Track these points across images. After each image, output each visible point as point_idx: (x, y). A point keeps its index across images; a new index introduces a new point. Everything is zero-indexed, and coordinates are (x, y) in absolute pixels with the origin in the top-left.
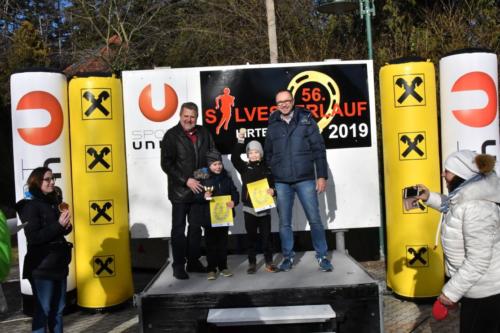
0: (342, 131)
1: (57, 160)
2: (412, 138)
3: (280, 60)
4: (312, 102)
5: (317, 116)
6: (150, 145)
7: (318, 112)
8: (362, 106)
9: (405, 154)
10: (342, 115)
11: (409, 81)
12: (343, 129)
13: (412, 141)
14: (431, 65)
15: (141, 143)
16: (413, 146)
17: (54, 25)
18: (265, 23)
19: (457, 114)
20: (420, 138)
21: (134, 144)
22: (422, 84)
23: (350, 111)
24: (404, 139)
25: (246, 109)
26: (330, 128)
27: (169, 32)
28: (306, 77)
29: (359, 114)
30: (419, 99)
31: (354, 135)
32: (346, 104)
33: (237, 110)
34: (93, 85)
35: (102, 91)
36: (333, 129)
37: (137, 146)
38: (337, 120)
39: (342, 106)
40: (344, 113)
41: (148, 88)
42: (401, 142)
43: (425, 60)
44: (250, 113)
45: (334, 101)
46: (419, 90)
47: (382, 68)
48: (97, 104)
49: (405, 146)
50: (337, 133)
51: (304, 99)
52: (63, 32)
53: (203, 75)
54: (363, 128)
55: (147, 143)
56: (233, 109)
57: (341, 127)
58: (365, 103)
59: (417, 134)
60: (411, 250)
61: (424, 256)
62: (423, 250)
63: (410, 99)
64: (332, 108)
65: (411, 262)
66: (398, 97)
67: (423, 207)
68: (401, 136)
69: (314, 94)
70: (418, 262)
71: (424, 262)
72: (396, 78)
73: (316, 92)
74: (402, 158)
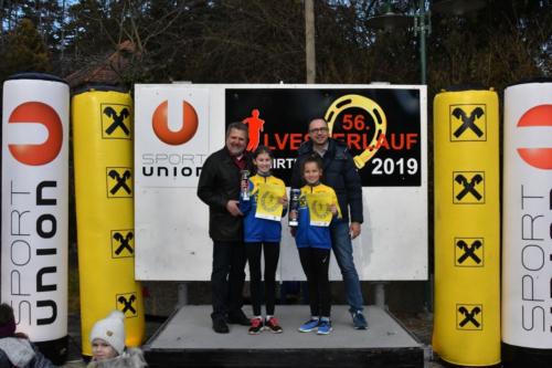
0: (387, 166)
1: (53, 184)
2: (469, 178)
3: (318, 81)
4: (353, 130)
5: (359, 148)
6: (163, 172)
7: (361, 143)
8: (412, 138)
9: (460, 196)
10: (388, 148)
11: (468, 112)
12: (389, 163)
13: (469, 181)
14: (495, 94)
15: (152, 169)
16: (469, 188)
17: (57, 25)
18: (303, 36)
19: (523, 153)
20: (478, 179)
21: (144, 169)
22: (483, 117)
23: (398, 143)
24: (460, 179)
25: (277, 135)
26: (374, 161)
27: (191, 40)
28: (349, 101)
29: (408, 148)
30: (479, 133)
31: (402, 172)
32: (393, 135)
33: (266, 136)
35: (123, 108)
36: (377, 163)
37: (148, 172)
38: (382, 154)
39: (388, 137)
40: (390, 145)
41: (164, 105)
42: (456, 183)
43: (488, 89)
44: (282, 139)
45: (380, 131)
47: (437, 96)
48: (119, 122)
49: (460, 188)
50: (382, 169)
51: (345, 127)
52: (66, 34)
53: (228, 92)
54: (412, 164)
55: (159, 169)
56: (262, 134)
57: (386, 161)
58: (416, 135)
59: (474, 174)
60: (462, 310)
61: (477, 317)
62: (477, 310)
63: (469, 133)
64: (377, 139)
65: (463, 324)
66: (454, 130)
67: (478, 260)
68: (456, 175)
69: (356, 122)
70: (470, 324)
71: (477, 324)
72: (453, 108)
73: (359, 119)
74: (456, 200)
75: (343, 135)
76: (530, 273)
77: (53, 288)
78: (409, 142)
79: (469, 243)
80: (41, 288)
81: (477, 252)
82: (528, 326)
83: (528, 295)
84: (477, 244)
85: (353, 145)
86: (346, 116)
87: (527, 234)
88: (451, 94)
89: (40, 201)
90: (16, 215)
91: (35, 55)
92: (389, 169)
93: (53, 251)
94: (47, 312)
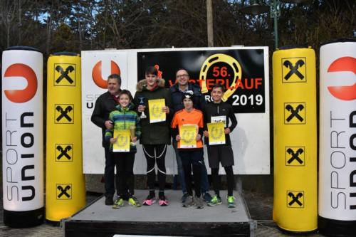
0: (242, 100)
1: (31, 114)
2: (295, 107)
4: (220, 77)
7: (225, 85)
8: (259, 81)
9: (289, 119)
10: (243, 88)
11: (294, 62)
12: (244, 98)
13: (295, 109)
14: (312, 51)
15: (93, 104)
16: (295, 114)
19: (331, 89)
20: (301, 107)
21: (88, 104)
22: (304, 66)
23: (249, 85)
24: (289, 108)
25: (170, 81)
26: (234, 97)
28: (217, 58)
29: (256, 87)
30: (301, 77)
31: (252, 104)
32: (246, 80)
36: (236, 98)
37: (90, 105)
38: (239, 92)
39: (243, 81)
40: (244, 86)
41: (99, 64)
42: (286, 110)
43: (307, 47)
45: (237, 77)
47: (274, 53)
48: (65, 75)
49: (289, 113)
50: (239, 102)
51: (214, 75)
53: (139, 55)
54: (259, 98)
57: (242, 96)
58: (261, 79)
59: (298, 104)
60: (291, 194)
61: (300, 199)
62: (300, 195)
63: (294, 77)
64: (236, 82)
65: (291, 204)
66: (285, 75)
67: (301, 162)
68: (286, 105)
69: (222, 71)
70: (295, 204)
71: (300, 204)
72: (284, 61)
73: (224, 69)
74: (286, 122)
75: (213, 80)
76: (336, 170)
77: (32, 178)
78: (257, 84)
79: (295, 151)
80: (24, 178)
81: (300, 156)
82: (335, 205)
83: (335, 185)
86: (215, 68)
87: (334, 144)
88: (282, 51)
89: (23, 125)
90: (9, 134)
92: (244, 102)
93: (32, 156)
94: (28, 193)
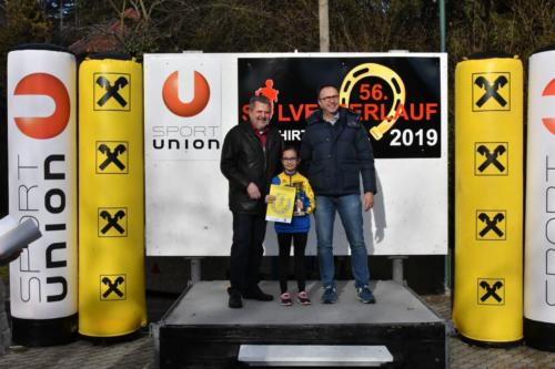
0: (406, 137)
1: (61, 158)
2: (492, 149)
3: (332, 49)
4: (371, 100)
5: (376, 118)
6: (174, 144)
7: (378, 113)
8: (432, 108)
9: (482, 168)
10: (407, 118)
11: (491, 80)
12: (408, 134)
13: (492, 152)
14: (519, 62)
15: (163, 141)
16: (492, 159)
19: (548, 123)
20: (501, 150)
21: (155, 141)
22: (507, 86)
23: (417, 114)
24: (482, 150)
25: (291, 106)
26: (392, 133)
27: (198, 8)
28: (366, 70)
29: (428, 118)
30: (502, 102)
31: (421, 143)
32: (412, 106)
33: (280, 107)
34: (108, 68)
35: (118, 76)
36: (396, 134)
37: (159, 144)
38: (401, 124)
39: (407, 107)
40: (409, 116)
41: (175, 75)
42: (478, 154)
43: (512, 57)
44: (297, 110)
45: (399, 101)
46: (502, 91)
47: (459, 64)
48: (113, 92)
49: (482, 159)
50: (400, 140)
51: (362, 97)
52: (65, 2)
53: (241, 62)
54: (432, 135)
55: (170, 141)
56: (276, 105)
57: (405, 132)
58: (435, 105)
59: (497, 145)
60: (484, 284)
61: (499, 292)
63: (491, 103)
64: (396, 109)
65: (484, 299)
66: (477, 99)
67: (500, 233)
68: (478, 146)
69: (374, 91)
70: (491, 299)
71: (499, 299)
72: (476, 77)
73: (377, 88)
74: (478, 172)
75: (360, 105)
77: (63, 264)
78: (429, 112)
79: (492, 216)
80: (50, 264)
81: (500, 225)
82: (552, 300)
83: (552, 269)
84: (500, 217)
85: (370, 116)
86: (363, 86)
87: (552, 207)
88: (473, 62)
89: (48, 176)
90: (23, 190)
91: (33, 24)
92: (408, 140)
93: (62, 227)
94: (57, 289)
